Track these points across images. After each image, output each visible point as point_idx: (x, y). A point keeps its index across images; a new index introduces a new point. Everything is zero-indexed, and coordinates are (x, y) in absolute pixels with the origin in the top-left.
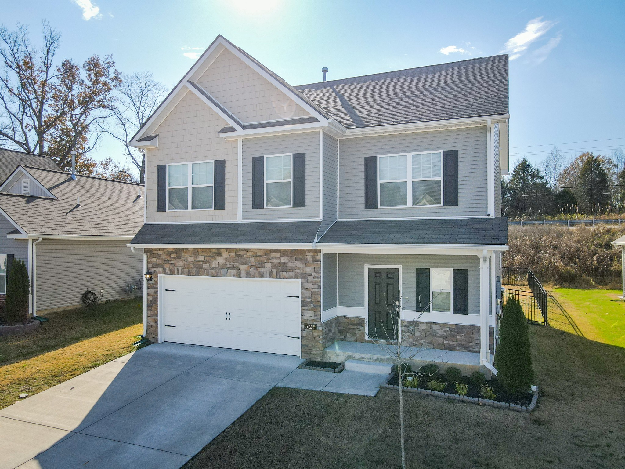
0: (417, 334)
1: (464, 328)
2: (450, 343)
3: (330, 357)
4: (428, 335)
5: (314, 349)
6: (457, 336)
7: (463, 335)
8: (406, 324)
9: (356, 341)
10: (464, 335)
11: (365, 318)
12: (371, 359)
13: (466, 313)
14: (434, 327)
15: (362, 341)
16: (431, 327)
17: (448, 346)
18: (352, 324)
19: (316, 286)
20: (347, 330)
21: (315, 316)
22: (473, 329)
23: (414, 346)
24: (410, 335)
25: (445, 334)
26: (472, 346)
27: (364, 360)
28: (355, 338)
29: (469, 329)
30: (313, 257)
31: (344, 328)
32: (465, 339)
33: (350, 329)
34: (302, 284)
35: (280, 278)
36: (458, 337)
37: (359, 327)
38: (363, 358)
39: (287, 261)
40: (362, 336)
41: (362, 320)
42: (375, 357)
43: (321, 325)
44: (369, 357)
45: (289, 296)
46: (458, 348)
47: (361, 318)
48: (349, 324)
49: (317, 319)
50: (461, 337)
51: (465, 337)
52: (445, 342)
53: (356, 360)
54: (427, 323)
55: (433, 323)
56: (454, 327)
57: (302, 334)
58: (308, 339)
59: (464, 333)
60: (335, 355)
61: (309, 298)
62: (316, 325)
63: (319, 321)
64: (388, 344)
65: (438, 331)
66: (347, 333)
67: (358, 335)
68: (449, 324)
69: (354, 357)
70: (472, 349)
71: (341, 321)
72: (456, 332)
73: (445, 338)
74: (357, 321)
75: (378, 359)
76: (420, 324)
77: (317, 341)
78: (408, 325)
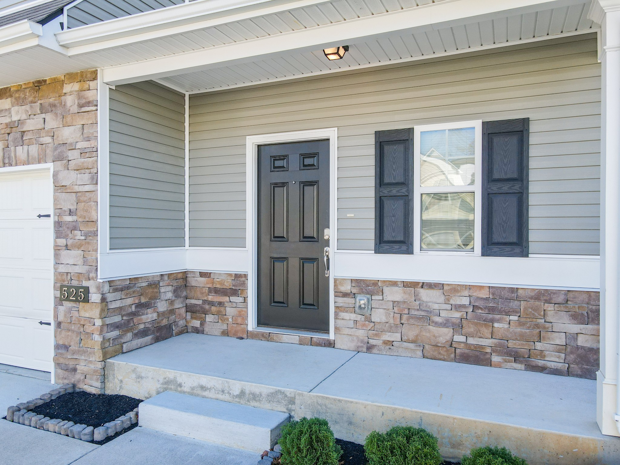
0: (378, 316)
1: (518, 299)
2: (471, 341)
3: (121, 381)
4: (408, 319)
5: (83, 357)
6: (492, 321)
7: (514, 318)
8: (347, 288)
9: (225, 333)
10: (516, 318)
11: (246, 276)
12: (223, 391)
13: (524, 253)
14: (425, 295)
15: (240, 335)
16: (416, 295)
17: (467, 351)
18: (216, 291)
19: (86, 177)
20: (207, 307)
21: (85, 263)
22: (549, 302)
23: (370, 348)
24: (359, 318)
25: (458, 315)
26: (542, 355)
27: (206, 393)
28: (225, 327)
29: (532, 302)
30: (80, 93)
31: (200, 302)
32: (519, 330)
33: (212, 303)
34: (55, 175)
35: (11, 165)
36: (496, 325)
37: (233, 299)
38: (203, 388)
39: (24, 117)
40: (239, 320)
41: (240, 278)
42: (236, 387)
43: (98, 288)
44: (219, 387)
45: (40, 216)
46: (496, 359)
47: (237, 276)
48: (210, 290)
49: (89, 272)
50: (506, 326)
51: (521, 324)
52: (459, 338)
53: (184, 392)
54: (406, 285)
55: (423, 285)
56: (484, 294)
57: (56, 316)
58: (69, 330)
59: (514, 312)
60: (134, 376)
61: (71, 213)
62: (87, 290)
63: (93, 279)
64: (302, 343)
65: (436, 306)
66: (205, 313)
67: (230, 320)
68: (470, 287)
69: (180, 385)
70: (541, 363)
71: (194, 284)
72: (492, 310)
73: (458, 327)
74: (228, 284)
75: (242, 394)
76: (386, 290)
77: (90, 335)
78: (354, 291)
